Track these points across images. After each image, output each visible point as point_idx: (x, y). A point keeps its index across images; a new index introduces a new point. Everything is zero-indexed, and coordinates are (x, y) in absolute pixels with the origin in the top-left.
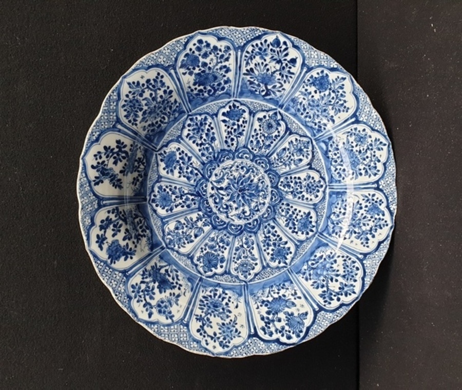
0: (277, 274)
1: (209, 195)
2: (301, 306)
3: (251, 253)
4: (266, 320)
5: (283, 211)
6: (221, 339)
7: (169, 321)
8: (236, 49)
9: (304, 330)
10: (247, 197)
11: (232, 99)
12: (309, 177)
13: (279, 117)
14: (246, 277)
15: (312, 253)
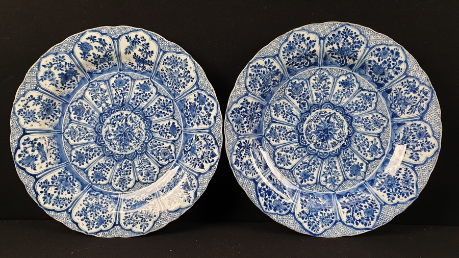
0: (67, 154)
1: (122, 112)
2: (40, 167)
3: (82, 138)
4: (34, 142)
5: (109, 161)
6: (24, 110)
7: (39, 78)
8: (210, 129)
9: (23, 167)
10: (120, 138)
11: (183, 129)
12: (130, 181)
13: (171, 160)
14: (67, 133)
15: (78, 179)
